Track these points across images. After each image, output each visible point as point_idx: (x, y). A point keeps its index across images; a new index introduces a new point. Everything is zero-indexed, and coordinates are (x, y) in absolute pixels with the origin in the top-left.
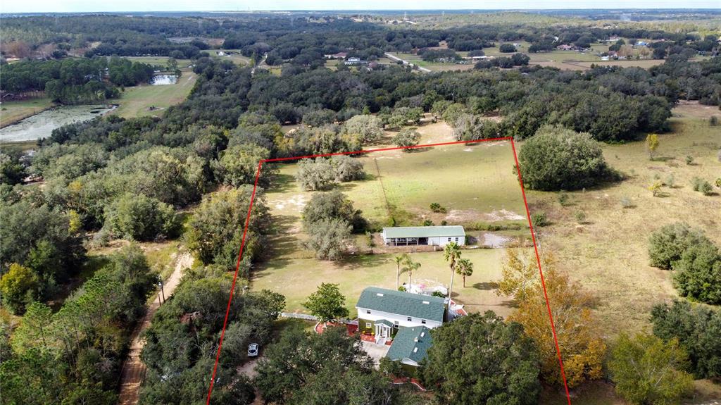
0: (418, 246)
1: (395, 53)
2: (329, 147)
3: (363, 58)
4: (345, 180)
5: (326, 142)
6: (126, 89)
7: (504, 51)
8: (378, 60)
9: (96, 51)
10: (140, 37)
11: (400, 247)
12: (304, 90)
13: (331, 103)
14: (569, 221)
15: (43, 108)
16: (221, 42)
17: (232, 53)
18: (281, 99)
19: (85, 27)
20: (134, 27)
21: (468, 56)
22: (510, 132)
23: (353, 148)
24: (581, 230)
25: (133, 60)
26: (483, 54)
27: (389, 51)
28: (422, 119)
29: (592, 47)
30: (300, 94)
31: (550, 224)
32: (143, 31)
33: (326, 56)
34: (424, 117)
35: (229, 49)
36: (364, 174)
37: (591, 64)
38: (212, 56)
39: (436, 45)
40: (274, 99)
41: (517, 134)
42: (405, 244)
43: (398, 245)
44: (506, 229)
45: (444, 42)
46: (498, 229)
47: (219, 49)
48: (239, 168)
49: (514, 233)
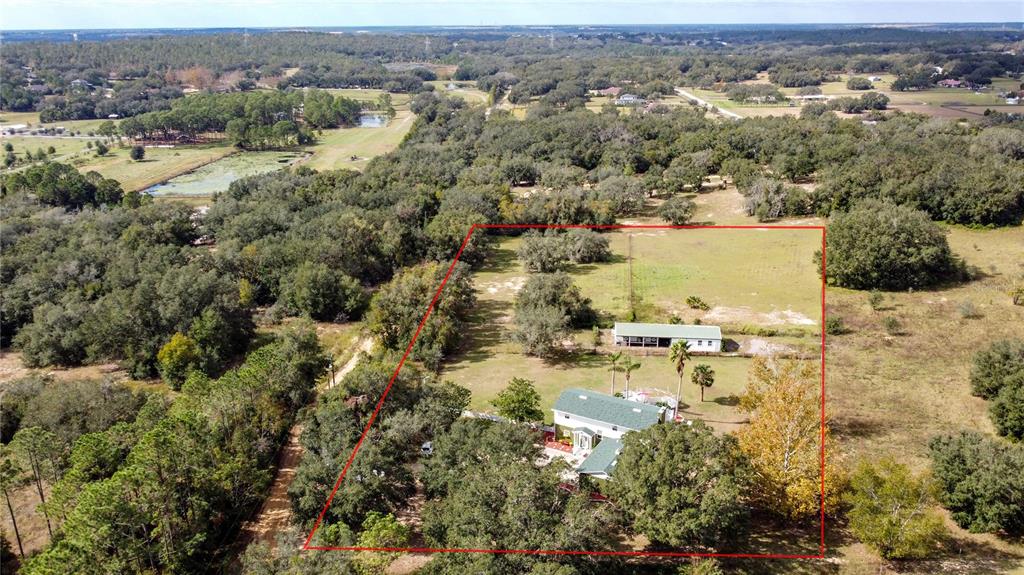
0: (658, 349)
1: (690, 89)
2: (570, 217)
3: (643, 96)
4: (583, 260)
5: (566, 210)
6: (324, 132)
7: (853, 88)
8: (664, 98)
9: (291, 81)
10: (348, 63)
11: (634, 348)
12: (550, 140)
13: (584, 158)
14: (876, 330)
15: (222, 154)
16: (452, 70)
17: (465, 86)
18: (518, 151)
19: (280, 48)
20: (342, 48)
21: (797, 94)
22: (825, 205)
23: (601, 219)
24: (889, 344)
25: (337, 93)
26: (820, 92)
27: (682, 85)
28: (705, 184)
29: (993, 84)
30: (543, 145)
31: (848, 332)
32: (353, 54)
33: (591, 92)
34: (708, 180)
35: (462, 79)
36: (609, 254)
37: (985, 109)
38: (439, 90)
39: (751, 77)
40: (509, 152)
41: (836, 208)
42: (641, 345)
43: (632, 345)
44: (784, 335)
45: (765, 74)
46: (772, 334)
47: (449, 79)
48: (447, 239)
49: (794, 341)
